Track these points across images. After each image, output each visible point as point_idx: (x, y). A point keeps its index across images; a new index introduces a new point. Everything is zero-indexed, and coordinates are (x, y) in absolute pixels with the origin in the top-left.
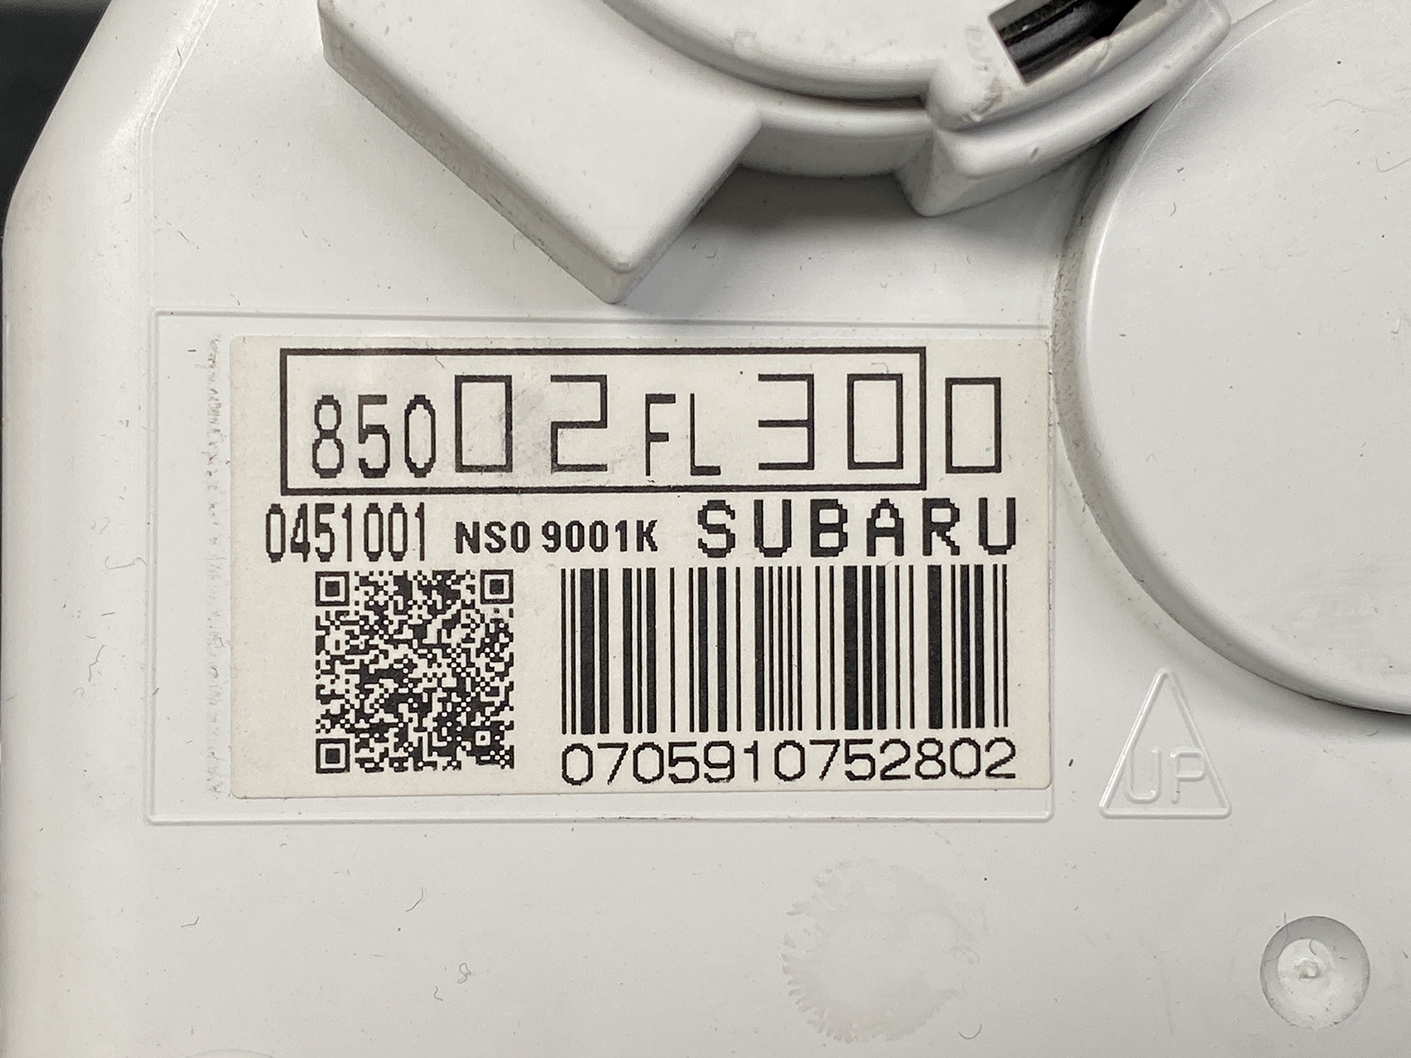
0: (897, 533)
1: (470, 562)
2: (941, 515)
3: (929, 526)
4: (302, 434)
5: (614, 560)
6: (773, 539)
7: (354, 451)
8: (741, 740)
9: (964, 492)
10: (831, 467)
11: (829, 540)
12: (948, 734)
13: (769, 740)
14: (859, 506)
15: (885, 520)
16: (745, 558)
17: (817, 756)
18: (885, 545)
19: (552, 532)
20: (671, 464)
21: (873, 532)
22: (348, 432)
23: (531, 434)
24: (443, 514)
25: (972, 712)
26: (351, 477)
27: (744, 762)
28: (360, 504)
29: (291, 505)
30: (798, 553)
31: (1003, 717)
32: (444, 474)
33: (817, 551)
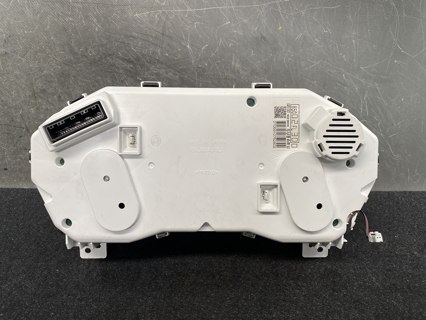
0: (288, 141)
1: (287, 115)
2: (289, 144)
3: (288, 143)
4: (294, 106)
5: (287, 124)
6: (288, 134)
7: (293, 109)
8: (276, 132)
9: (290, 145)
10: (292, 137)
11: (288, 137)
12: (276, 144)
13: (276, 133)
14: (290, 139)
15: (289, 140)
16: (287, 132)
17: (275, 136)
18: (287, 140)
19: (288, 120)
20: (292, 127)
21: (288, 140)
22: (294, 108)
23: (294, 119)
24: (289, 114)
25: (277, 146)
26: (292, 109)
27: (274, 132)
28: (290, 109)
29: (290, 105)
30: (287, 135)
31: (277, 147)
32: (292, 114)
33: (287, 136)
